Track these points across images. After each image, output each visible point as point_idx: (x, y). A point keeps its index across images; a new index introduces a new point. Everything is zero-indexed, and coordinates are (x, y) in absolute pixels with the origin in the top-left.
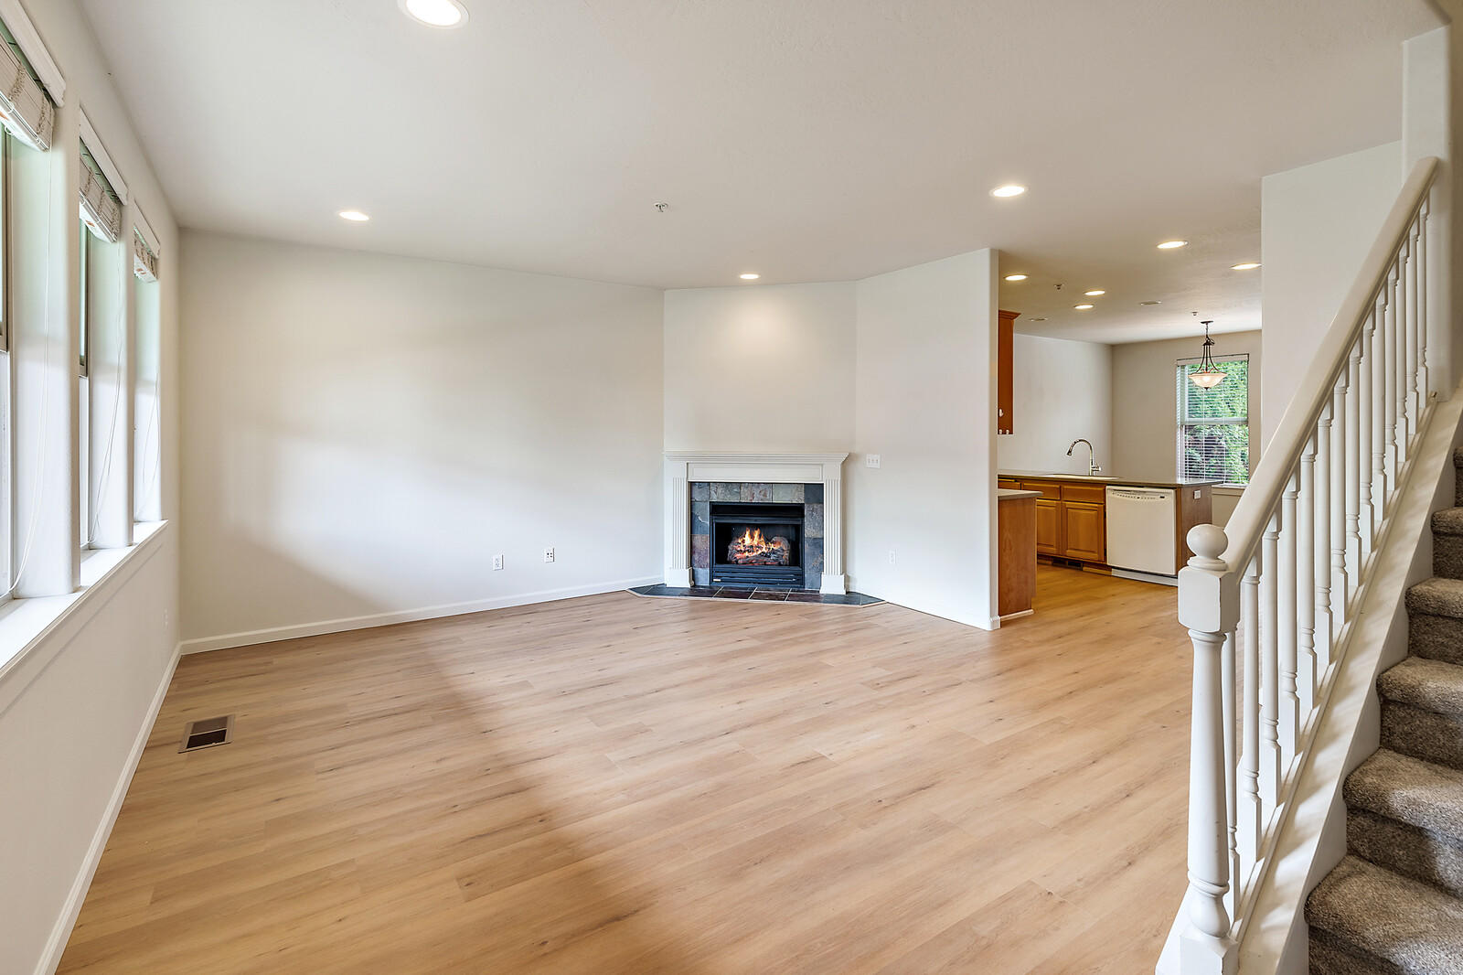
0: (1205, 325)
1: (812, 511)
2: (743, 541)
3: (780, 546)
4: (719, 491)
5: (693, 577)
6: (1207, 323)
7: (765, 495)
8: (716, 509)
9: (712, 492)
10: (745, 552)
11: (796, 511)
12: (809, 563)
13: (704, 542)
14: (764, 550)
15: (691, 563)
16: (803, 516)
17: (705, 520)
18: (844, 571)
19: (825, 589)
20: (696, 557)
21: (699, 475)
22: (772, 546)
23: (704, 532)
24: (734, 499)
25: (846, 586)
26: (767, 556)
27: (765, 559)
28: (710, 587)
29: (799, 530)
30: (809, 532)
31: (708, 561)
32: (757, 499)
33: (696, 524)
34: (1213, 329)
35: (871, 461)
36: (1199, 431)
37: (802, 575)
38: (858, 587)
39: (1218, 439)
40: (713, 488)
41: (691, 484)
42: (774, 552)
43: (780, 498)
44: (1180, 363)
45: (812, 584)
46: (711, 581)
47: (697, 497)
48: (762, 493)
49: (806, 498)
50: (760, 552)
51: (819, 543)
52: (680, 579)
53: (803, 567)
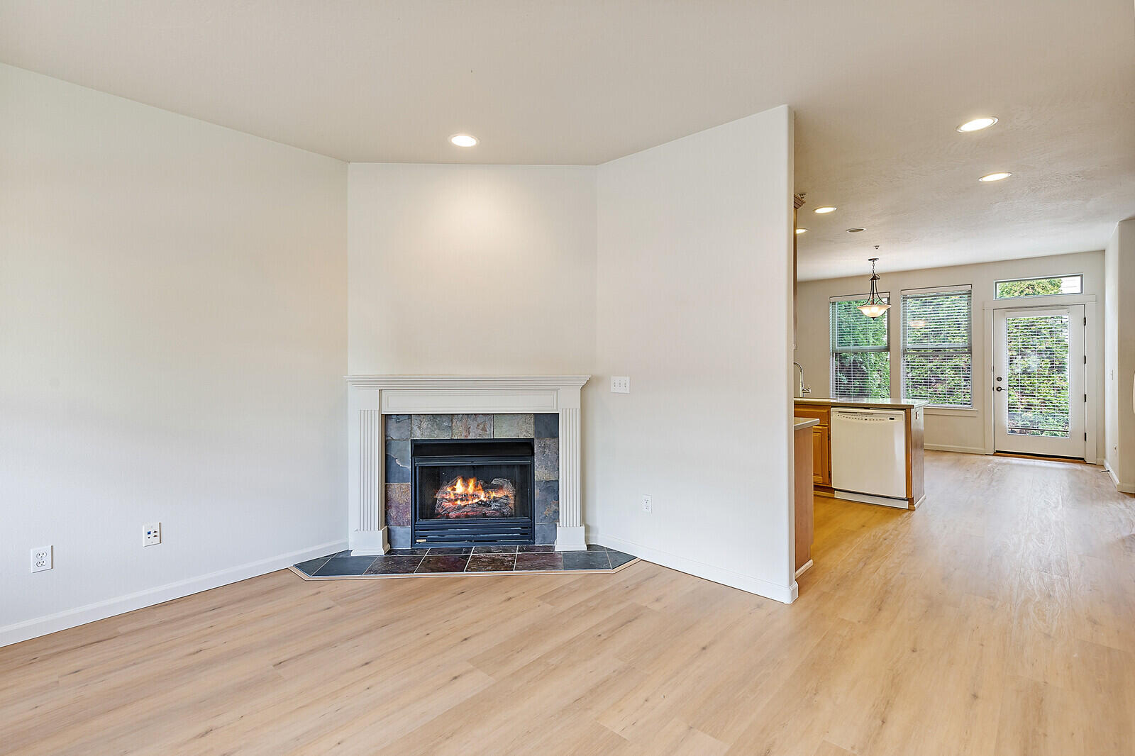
0: (871, 262)
1: (544, 447)
2: (454, 489)
3: (505, 493)
4: (424, 425)
5: (389, 538)
6: (873, 260)
7: (484, 429)
8: (420, 448)
9: (415, 428)
10: (456, 500)
11: (525, 447)
12: (540, 512)
13: (403, 492)
14: (482, 498)
15: (386, 520)
16: (533, 454)
17: (405, 463)
18: (583, 520)
19: (561, 546)
20: (393, 512)
21: (396, 405)
22: (494, 495)
23: (404, 480)
24: (444, 436)
25: (587, 539)
26: (486, 504)
27: (485, 510)
28: (412, 552)
29: (528, 470)
30: (540, 474)
31: (409, 516)
32: (474, 435)
33: (393, 469)
34: (880, 267)
35: (619, 385)
36: (845, 357)
37: (532, 527)
38: (603, 539)
39: (859, 365)
40: (415, 422)
41: (386, 418)
42: (495, 500)
43: (504, 432)
44: (833, 300)
45: (544, 538)
46: (413, 542)
47: (394, 434)
48: (481, 426)
49: (537, 432)
50: (476, 500)
51: (552, 488)
52: (370, 544)
53: (532, 518)
